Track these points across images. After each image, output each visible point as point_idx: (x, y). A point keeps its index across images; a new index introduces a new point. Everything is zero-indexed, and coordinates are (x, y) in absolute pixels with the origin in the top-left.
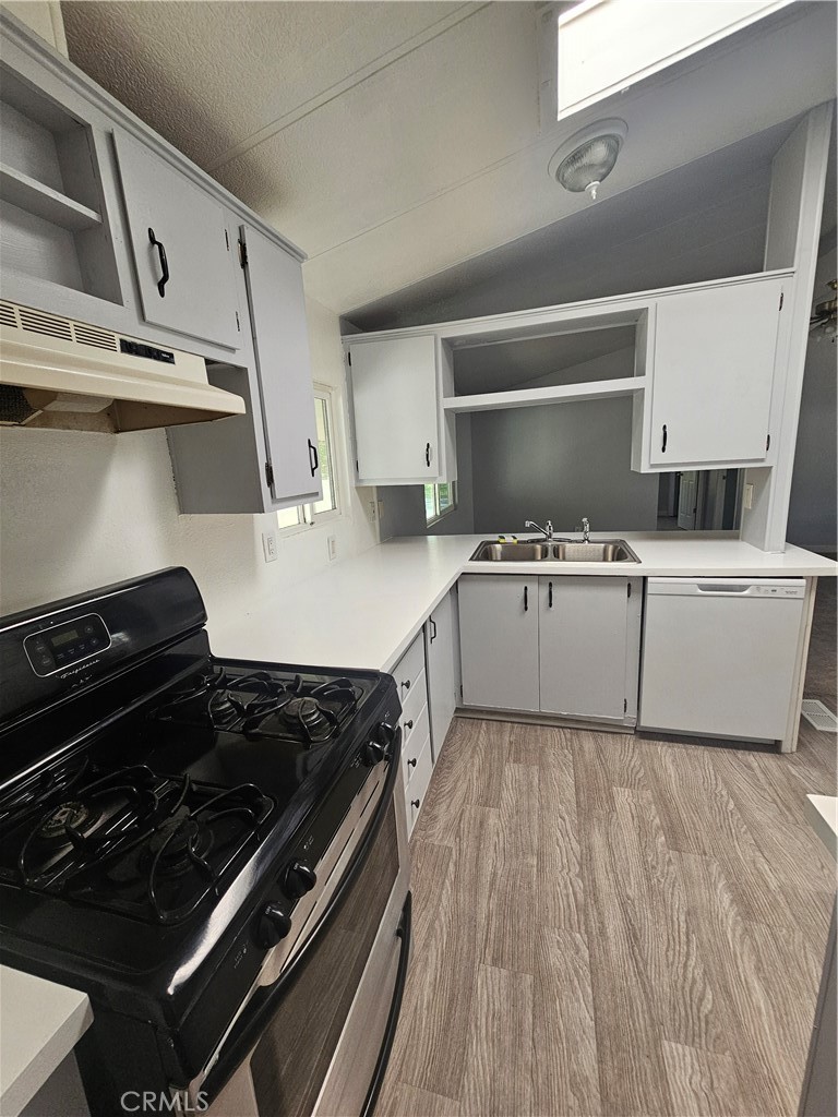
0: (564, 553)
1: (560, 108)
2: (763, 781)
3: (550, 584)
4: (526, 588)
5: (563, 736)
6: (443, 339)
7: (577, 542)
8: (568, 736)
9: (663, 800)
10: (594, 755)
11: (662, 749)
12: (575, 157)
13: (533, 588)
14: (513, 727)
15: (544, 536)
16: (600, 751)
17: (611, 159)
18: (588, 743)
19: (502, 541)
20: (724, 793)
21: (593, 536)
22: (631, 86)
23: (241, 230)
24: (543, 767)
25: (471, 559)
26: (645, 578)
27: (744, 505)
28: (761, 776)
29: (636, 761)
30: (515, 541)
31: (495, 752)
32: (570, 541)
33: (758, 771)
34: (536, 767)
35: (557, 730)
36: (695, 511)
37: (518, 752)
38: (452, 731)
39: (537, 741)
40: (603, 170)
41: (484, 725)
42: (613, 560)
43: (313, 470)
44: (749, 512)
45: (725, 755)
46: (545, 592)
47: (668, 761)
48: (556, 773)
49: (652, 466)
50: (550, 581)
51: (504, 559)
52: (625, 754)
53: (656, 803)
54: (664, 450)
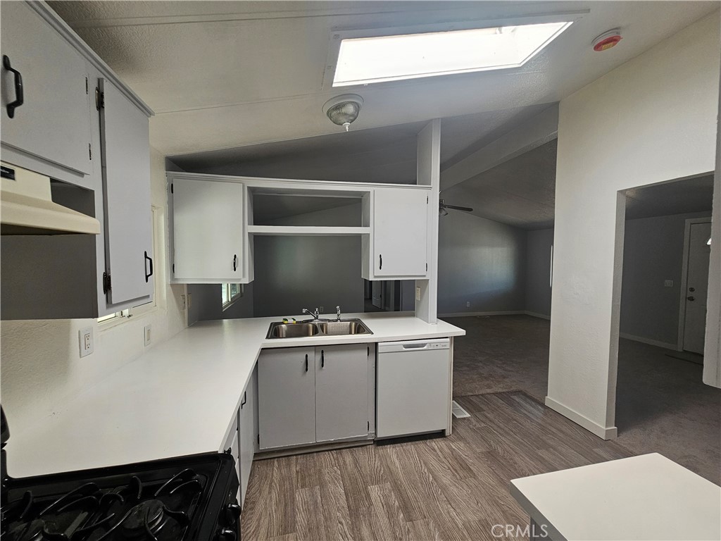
0: (326, 329)
1: (335, 81)
2: (442, 457)
3: (322, 352)
4: (307, 356)
5: (332, 457)
6: (248, 187)
7: (333, 321)
8: (335, 455)
9: (397, 487)
10: (353, 466)
11: (390, 450)
12: (338, 107)
13: (311, 355)
14: (297, 459)
15: (313, 318)
16: (356, 462)
17: (356, 114)
18: (348, 457)
19: (286, 322)
20: (426, 471)
21: (343, 316)
22: (369, 84)
23: (100, 81)
24: (323, 485)
25: (267, 338)
26: (376, 344)
27: (416, 298)
28: (440, 453)
29: (378, 463)
30: (295, 322)
31: (287, 483)
32: (329, 321)
33: (438, 451)
34: (318, 487)
35: (327, 453)
36: (381, 296)
37: (303, 478)
38: (252, 475)
39: (315, 465)
40: (352, 118)
41: (276, 463)
42: (355, 333)
43: (147, 277)
44: (420, 302)
45: (421, 445)
46: (319, 357)
47: (394, 457)
48: (331, 487)
49: (375, 277)
50: (322, 349)
51: (289, 336)
52: (370, 459)
53: (393, 490)
54: (380, 268)
